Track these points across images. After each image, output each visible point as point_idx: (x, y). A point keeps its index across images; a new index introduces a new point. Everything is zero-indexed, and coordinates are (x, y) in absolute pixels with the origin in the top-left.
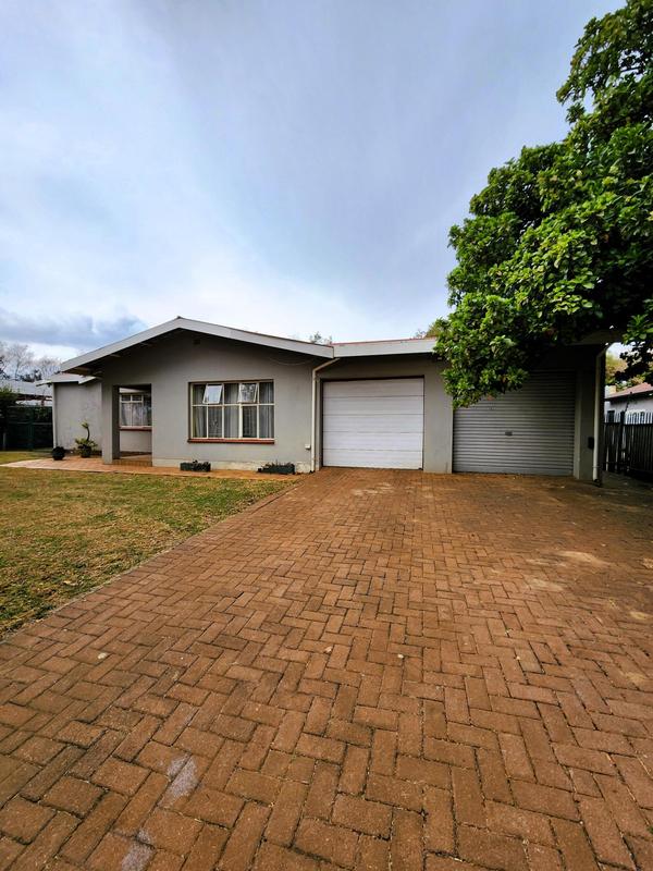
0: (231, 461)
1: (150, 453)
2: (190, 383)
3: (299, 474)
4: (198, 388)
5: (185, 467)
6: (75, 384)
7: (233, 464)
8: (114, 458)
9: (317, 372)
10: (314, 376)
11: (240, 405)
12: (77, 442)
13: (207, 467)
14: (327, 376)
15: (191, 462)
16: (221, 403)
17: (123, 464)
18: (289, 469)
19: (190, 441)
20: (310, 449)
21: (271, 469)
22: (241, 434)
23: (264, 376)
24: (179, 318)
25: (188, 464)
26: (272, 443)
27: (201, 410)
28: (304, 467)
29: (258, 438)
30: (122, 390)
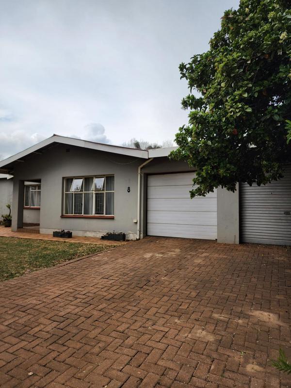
0: (86, 231)
1: (38, 225)
2: (63, 178)
3: (128, 241)
4: (69, 181)
5: (56, 234)
6: (5, 179)
7: (88, 233)
8: (18, 228)
9: (141, 169)
10: (139, 172)
11: (94, 192)
12: (3, 216)
13: (69, 235)
14: (148, 171)
15: (60, 231)
16: (82, 191)
17: (23, 232)
18: (122, 237)
19: (62, 217)
20: (136, 223)
21: (109, 237)
22: (94, 212)
23: (108, 172)
24: (54, 135)
25: (59, 233)
26: (113, 218)
27: (71, 196)
28: (133, 236)
29: (104, 215)
30: (27, 183)
